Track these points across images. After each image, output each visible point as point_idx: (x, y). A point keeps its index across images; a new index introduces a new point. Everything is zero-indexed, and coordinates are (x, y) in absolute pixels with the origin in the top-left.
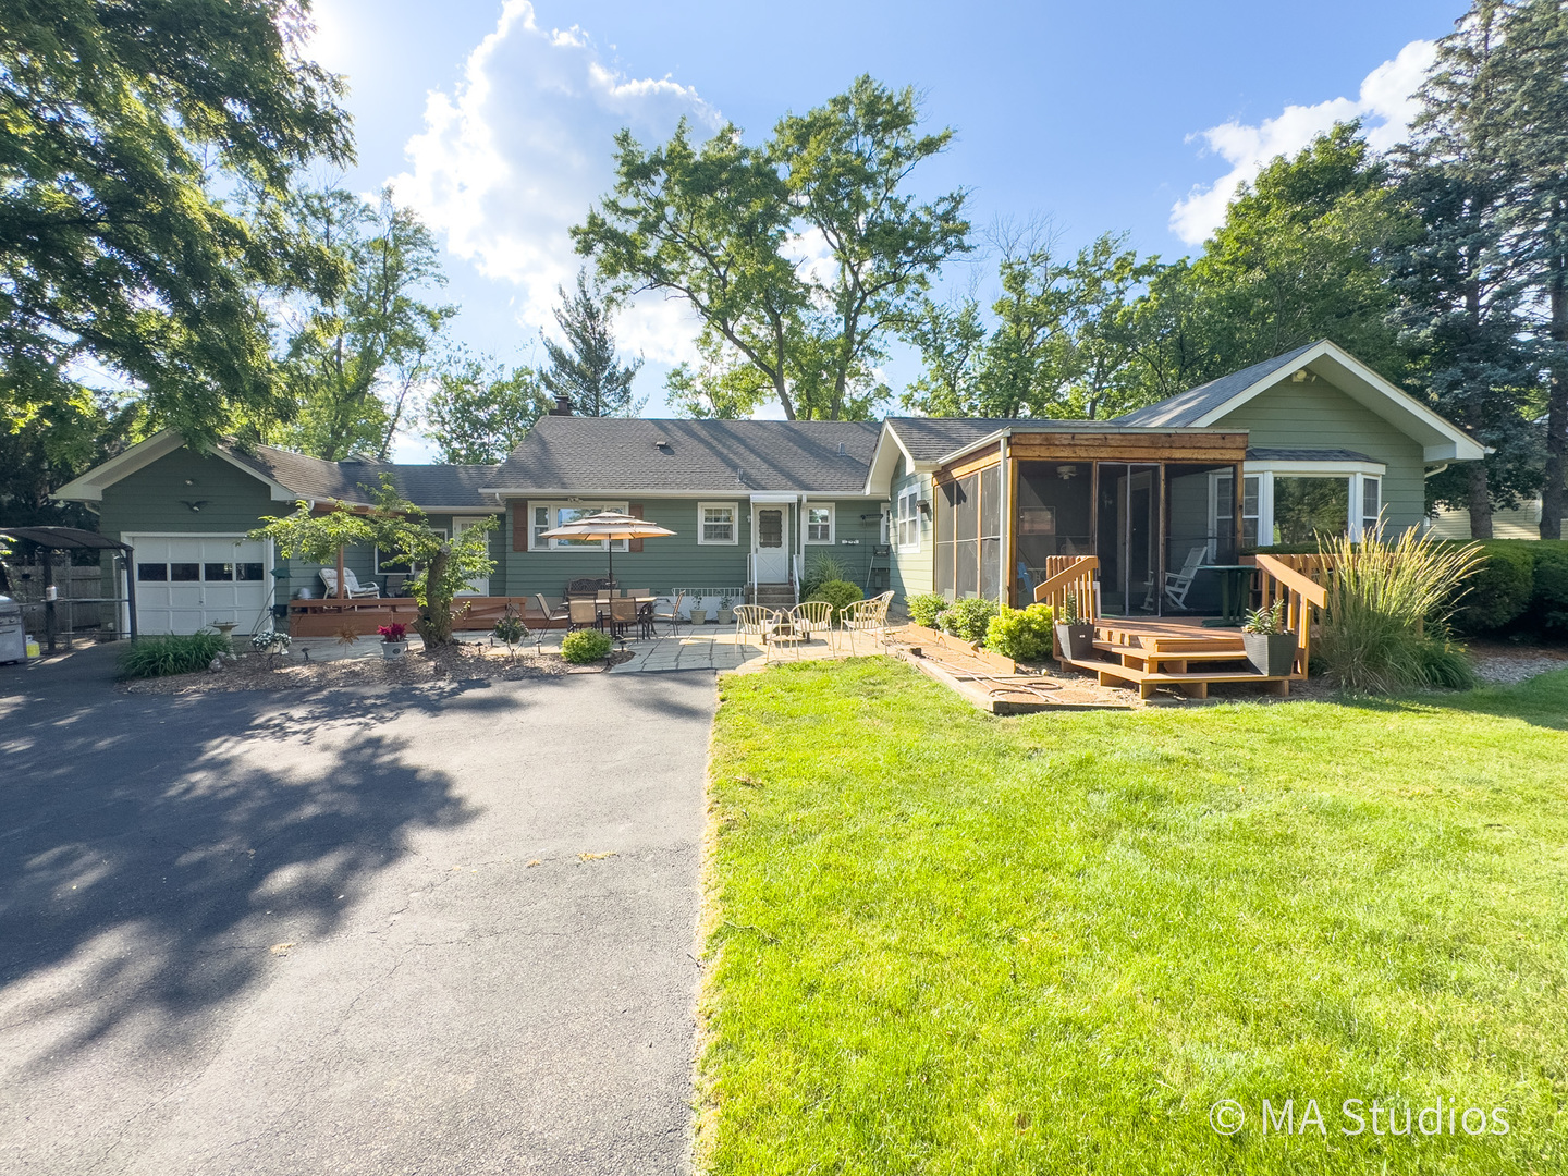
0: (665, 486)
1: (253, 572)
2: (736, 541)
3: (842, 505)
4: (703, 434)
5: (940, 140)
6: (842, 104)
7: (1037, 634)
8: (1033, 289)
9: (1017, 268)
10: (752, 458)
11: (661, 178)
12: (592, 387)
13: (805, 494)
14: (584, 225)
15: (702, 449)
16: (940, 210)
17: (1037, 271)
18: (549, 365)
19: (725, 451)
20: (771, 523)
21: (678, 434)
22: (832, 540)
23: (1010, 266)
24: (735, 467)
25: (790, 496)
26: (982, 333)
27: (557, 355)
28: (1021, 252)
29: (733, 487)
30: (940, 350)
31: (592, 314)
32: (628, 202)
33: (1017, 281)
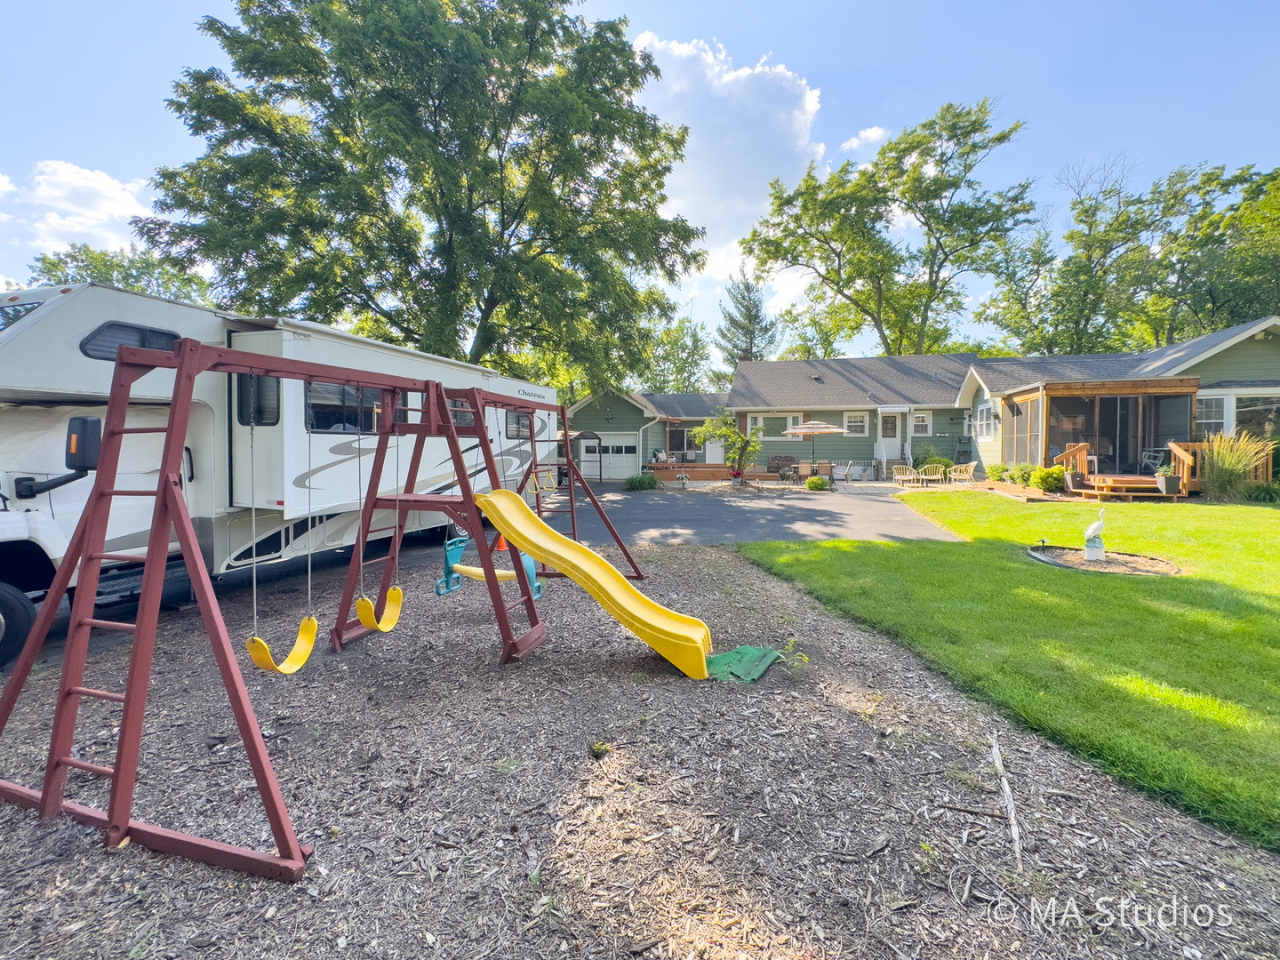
0: (824, 403)
1: (631, 450)
2: (867, 434)
3: (936, 412)
4: (839, 369)
5: (1011, 132)
6: (931, 125)
7: (1055, 479)
8: (1104, 218)
9: (1087, 203)
10: (874, 383)
11: (799, 202)
12: (750, 334)
13: (913, 406)
14: (749, 237)
15: (841, 379)
16: (1011, 194)
17: (1112, 203)
18: (724, 324)
19: (856, 379)
20: (889, 422)
21: (823, 369)
22: (930, 434)
23: (1081, 202)
24: (865, 390)
25: (905, 408)
26: (1052, 259)
27: (733, 321)
28: (1092, 189)
29: (866, 403)
30: (1011, 277)
31: (748, 288)
32: (777, 220)
33: (1089, 214)
